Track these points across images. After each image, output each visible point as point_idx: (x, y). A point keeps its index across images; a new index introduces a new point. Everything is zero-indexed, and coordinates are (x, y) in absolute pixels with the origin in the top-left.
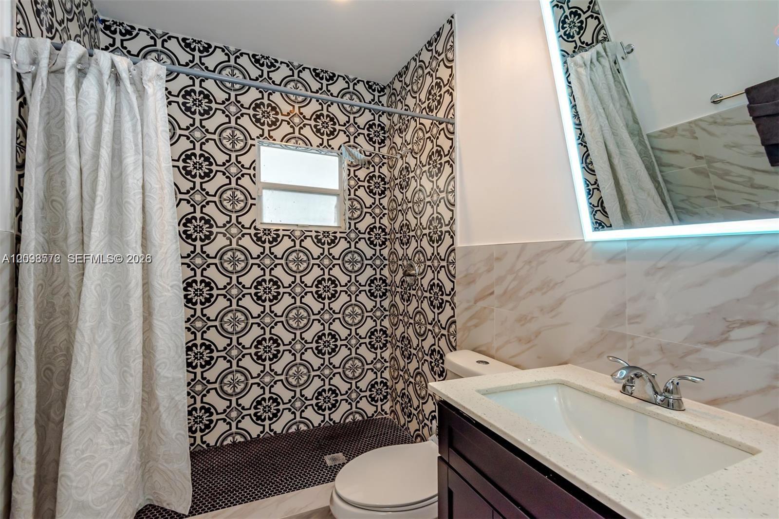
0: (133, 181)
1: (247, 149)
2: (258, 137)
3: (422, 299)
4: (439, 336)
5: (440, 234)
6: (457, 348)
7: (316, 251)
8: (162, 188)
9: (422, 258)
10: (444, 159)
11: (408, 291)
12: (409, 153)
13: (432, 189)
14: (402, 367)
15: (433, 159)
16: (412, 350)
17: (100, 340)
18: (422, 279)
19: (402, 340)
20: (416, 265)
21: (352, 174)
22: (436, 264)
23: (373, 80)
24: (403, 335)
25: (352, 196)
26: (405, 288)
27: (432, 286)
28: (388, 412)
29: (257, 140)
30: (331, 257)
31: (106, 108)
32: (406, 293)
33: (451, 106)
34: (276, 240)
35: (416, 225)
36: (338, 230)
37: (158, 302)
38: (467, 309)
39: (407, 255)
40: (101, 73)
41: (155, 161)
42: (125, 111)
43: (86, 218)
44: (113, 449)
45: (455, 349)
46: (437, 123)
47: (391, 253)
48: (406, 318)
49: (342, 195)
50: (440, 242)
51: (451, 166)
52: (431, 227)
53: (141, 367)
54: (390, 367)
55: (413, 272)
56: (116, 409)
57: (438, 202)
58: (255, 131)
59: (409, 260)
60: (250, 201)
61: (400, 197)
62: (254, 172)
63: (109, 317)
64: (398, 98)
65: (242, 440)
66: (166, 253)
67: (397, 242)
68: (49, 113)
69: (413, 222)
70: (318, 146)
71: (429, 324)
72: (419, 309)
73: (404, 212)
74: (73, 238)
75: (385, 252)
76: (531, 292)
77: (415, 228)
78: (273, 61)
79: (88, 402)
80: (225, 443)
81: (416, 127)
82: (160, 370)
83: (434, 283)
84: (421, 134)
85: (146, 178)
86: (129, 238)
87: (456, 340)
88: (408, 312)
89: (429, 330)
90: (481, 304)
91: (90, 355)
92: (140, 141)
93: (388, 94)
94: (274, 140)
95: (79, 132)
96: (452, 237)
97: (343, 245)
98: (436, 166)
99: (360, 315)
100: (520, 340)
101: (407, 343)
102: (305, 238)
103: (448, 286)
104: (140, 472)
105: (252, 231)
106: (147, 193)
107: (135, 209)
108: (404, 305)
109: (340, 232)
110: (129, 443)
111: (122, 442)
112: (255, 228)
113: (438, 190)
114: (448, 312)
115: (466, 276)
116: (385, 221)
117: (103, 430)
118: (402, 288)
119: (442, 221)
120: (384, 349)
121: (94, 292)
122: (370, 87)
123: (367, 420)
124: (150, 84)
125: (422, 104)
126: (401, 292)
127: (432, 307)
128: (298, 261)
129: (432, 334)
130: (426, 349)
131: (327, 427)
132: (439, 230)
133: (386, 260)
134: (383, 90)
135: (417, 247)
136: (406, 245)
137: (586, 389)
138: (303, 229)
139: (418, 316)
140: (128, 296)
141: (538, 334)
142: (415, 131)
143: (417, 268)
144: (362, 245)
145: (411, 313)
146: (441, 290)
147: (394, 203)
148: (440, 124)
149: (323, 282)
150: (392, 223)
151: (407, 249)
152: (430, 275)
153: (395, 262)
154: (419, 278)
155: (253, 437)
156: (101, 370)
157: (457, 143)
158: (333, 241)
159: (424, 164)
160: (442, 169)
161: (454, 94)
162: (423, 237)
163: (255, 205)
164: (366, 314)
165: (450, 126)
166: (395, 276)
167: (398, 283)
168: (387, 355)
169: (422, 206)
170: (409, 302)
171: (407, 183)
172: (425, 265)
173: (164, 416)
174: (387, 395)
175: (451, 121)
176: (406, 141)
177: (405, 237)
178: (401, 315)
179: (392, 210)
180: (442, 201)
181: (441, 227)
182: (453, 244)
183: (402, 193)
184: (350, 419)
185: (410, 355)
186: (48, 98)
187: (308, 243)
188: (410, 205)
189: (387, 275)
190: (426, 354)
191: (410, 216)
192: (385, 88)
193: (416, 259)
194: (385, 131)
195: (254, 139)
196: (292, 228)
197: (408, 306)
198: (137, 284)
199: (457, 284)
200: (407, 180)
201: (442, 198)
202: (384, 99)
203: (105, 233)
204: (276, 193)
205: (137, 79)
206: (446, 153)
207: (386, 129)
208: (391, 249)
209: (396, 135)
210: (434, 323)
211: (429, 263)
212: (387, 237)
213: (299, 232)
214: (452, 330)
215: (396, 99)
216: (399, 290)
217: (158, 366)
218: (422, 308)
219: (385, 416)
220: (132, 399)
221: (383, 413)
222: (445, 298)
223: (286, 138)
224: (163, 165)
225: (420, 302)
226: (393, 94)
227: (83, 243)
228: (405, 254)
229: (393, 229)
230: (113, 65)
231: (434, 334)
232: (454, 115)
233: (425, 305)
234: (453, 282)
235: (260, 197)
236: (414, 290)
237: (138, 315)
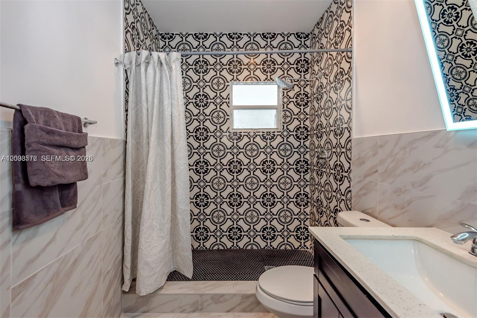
0: (167, 113)
1: (225, 88)
2: (231, 81)
3: (329, 174)
4: (340, 200)
5: (341, 130)
6: (352, 209)
7: (262, 144)
8: (179, 115)
9: (330, 147)
10: (345, 77)
11: (321, 169)
12: (323, 76)
13: (337, 99)
14: (317, 219)
15: (338, 78)
16: (323, 208)
17: (154, 188)
18: (329, 161)
19: (317, 202)
20: (326, 152)
21: (285, 95)
22: (339, 151)
23: (300, 31)
24: (317, 198)
25: (285, 108)
26: (319, 167)
27: (336, 166)
28: (309, 247)
29: (230, 82)
30: (271, 147)
31: (156, 79)
32: (319, 170)
33: (350, 39)
34: (240, 138)
35: (327, 124)
36: (276, 131)
37: (177, 172)
38: (359, 182)
39: (320, 145)
40: (154, 63)
41: (176, 102)
42: (164, 79)
43: (150, 132)
44: (159, 239)
45: (351, 210)
46: (341, 53)
47: (311, 144)
48: (319, 187)
49: (279, 109)
50: (341, 135)
51: (350, 81)
52: (336, 125)
53: (170, 202)
54: (310, 219)
55: (324, 156)
56: (160, 221)
57: (340, 108)
58: (229, 77)
59: (322, 148)
60: (227, 117)
61: (316, 106)
62: (229, 101)
63: (158, 178)
64: (317, 40)
65: (223, 248)
66: (181, 147)
67: (315, 137)
68: (136, 85)
69: (325, 122)
70: (264, 80)
71: (334, 191)
72: (328, 181)
73: (319, 116)
74: (145, 141)
75: (307, 143)
76: (405, 171)
77: (326, 126)
78: (239, 35)
79: (149, 216)
80: (214, 248)
81: (327, 57)
82: (179, 205)
83: (337, 164)
84: (330, 61)
85: (173, 111)
86: (165, 141)
87: (351, 203)
88: (321, 183)
89: (334, 196)
90: (368, 179)
91: (150, 195)
92: (170, 93)
93: (310, 38)
94: (239, 81)
95: (147, 92)
96: (349, 132)
97: (279, 139)
98: (340, 83)
99: (289, 183)
100: (396, 207)
101: (320, 203)
102: (256, 136)
103: (346, 166)
104: (171, 254)
105: (228, 134)
106: (173, 118)
107: (168, 126)
108: (318, 178)
109: (277, 132)
110: (165, 238)
111: (162, 237)
112: (229, 132)
113: (340, 99)
114: (346, 184)
115: (358, 159)
116: (307, 123)
117: (155, 230)
118: (317, 167)
119: (343, 121)
120: (306, 206)
121: (152, 166)
122: (299, 36)
123: (294, 250)
124: (174, 64)
125: (331, 41)
126: (317, 169)
127: (336, 180)
128: (252, 150)
129: (336, 198)
130: (332, 208)
131: (269, 250)
132: (341, 127)
133: (308, 148)
134: (307, 36)
135: (327, 139)
136: (320, 138)
137: (436, 246)
138: (255, 131)
139: (327, 186)
140: (165, 168)
141: (409, 203)
142: (327, 60)
143: (326, 153)
144: (291, 139)
145: (322, 184)
146: (341, 168)
147: (313, 110)
148: (343, 52)
149: (266, 163)
150: (312, 124)
151: (320, 141)
152: (334, 158)
153: (313, 150)
154: (328, 160)
155: (228, 248)
156: (155, 202)
157: (354, 65)
158: (273, 138)
159: (332, 82)
160: (343, 84)
161: (352, 30)
162: (330, 133)
163: (229, 119)
164: (294, 183)
165: (349, 54)
166: (313, 159)
167: (315, 163)
168: (308, 210)
169: (330, 111)
170: (321, 177)
171: (321, 96)
172: (332, 151)
173: (181, 228)
174: (308, 236)
175: (349, 50)
176: (321, 68)
177: (319, 133)
178: (317, 185)
179: (312, 115)
180: (343, 106)
181: (342, 125)
182: (350, 137)
183: (318, 103)
184: (283, 248)
185: (322, 212)
186: (136, 78)
187: (258, 139)
188: (323, 111)
189: (309, 158)
190: (332, 212)
191: (323, 119)
192: (309, 34)
193: (326, 147)
194: (308, 63)
195: (229, 82)
196: (248, 131)
197: (321, 179)
198: (169, 163)
199: (352, 165)
200: (321, 94)
201: (343, 105)
202: (308, 43)
203: (156, 138)
204: (241, 111)
205: (169, 62)
206: (346, 72)
207: (309, 62)
208: (311, 141)
209: (315, 65)
210: (337, 191)
211: (334, 150)
212: (309, 133)
213: (253, 133)
214: (348, 196)
215: (315, 41)
216: (315, 168)
217: (178, 203)
218: (329, 181)
219: (306, 250)
220: (167, 217)
221: (305, 248)
222: (344, 174)
223: (246, 79)
224: (180, 103)
225: (328, 176)
226: (314, 38)
227: (148, 143)
228: (319, 145)
229: (312, 128)
230: (159, 58)
231: (337, 199)
232: (351, 45)
233: (332, 178)
234: (350, 163)
235: (232, 114)
236: (325, 168)
237: (169, 177)
